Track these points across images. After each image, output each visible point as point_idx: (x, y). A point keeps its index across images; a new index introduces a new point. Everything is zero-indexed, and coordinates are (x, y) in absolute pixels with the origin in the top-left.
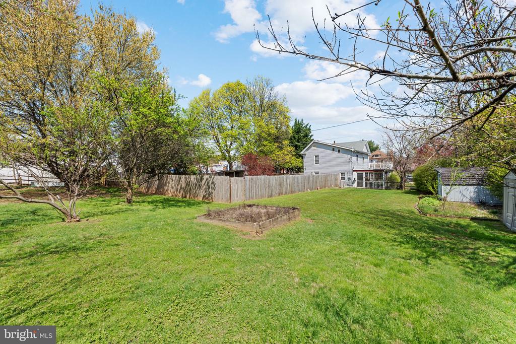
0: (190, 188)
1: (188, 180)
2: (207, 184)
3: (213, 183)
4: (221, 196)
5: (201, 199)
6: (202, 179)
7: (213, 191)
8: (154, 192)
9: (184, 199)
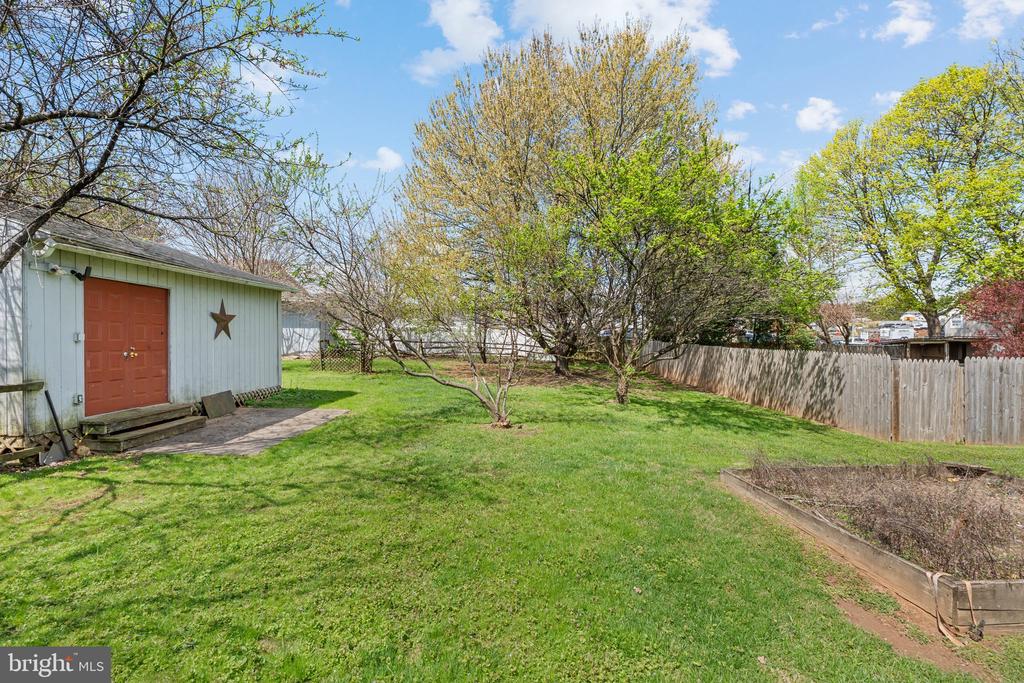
0: (773, 380)
1: (765, 359)
2: (818, 376)
3: (836, 371)
4: (862, 411)
5: (800, 415)
6: (802, 362)
7: (836, 395)
8: (695, 384)
9: (757, 409)
